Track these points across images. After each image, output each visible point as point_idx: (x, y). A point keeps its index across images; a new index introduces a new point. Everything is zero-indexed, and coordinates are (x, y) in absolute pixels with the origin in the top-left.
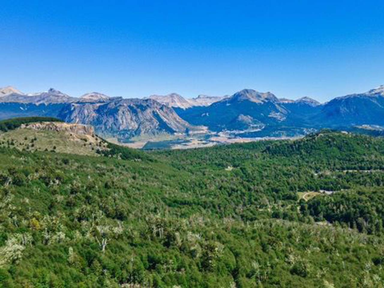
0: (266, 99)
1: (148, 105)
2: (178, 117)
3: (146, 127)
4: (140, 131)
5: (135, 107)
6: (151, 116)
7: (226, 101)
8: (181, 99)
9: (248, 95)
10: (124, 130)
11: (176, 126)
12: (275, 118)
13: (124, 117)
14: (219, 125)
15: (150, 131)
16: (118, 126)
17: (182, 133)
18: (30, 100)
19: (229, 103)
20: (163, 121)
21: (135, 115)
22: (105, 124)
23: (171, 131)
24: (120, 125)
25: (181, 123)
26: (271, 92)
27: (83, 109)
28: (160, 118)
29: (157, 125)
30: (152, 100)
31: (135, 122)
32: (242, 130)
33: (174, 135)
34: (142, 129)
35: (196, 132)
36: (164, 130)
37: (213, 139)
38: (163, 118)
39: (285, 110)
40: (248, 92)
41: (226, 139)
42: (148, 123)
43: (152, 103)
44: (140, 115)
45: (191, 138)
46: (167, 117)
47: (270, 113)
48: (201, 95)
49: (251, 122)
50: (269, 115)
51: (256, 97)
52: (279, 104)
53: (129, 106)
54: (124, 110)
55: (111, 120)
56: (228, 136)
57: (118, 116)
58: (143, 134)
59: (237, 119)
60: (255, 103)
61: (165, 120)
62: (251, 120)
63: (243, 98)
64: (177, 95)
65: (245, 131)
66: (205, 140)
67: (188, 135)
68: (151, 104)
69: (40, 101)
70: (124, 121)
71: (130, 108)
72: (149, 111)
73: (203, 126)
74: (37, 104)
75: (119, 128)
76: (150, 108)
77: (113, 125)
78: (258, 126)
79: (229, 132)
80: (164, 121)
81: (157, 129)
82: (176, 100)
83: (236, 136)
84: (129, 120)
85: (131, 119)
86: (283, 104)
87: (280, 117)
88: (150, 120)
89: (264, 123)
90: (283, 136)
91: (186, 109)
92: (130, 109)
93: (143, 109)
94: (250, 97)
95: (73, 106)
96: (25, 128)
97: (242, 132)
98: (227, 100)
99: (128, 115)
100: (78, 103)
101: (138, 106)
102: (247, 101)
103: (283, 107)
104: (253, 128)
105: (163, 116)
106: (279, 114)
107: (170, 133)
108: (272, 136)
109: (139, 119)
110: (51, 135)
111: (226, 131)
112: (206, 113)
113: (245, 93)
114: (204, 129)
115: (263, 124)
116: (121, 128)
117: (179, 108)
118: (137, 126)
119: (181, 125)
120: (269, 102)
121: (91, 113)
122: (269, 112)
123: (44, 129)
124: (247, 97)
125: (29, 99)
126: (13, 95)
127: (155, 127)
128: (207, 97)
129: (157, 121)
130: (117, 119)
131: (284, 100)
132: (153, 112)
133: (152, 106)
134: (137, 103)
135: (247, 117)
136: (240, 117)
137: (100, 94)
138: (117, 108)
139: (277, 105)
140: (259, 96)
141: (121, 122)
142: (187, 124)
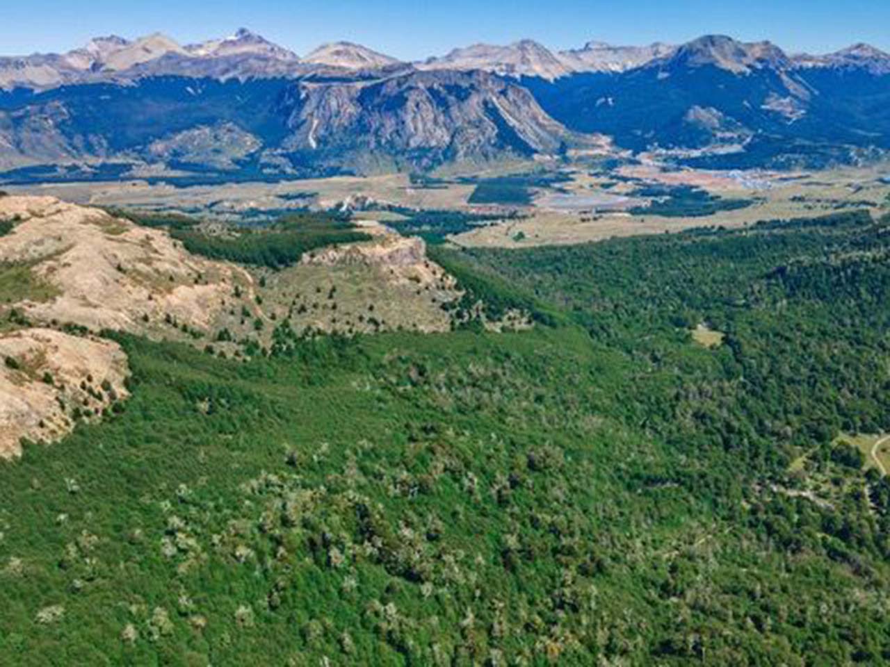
0: (760, 60)
1: (472, 86)
2: (542, 112)
3: (467, 139)
4: (455, 152)
5: (443, 92)
6: (481, 114)
7: (658, 67)
8: (544, 55)
9: (713, 51)
10: (419, 148)
11: (538, 136)
12: (778, 113)
13: (419, 117)
14: (639, 133)
15: (478, 149)
16: (405, 139)
17: (551, 156)
18: (205, 69)
19: (664, 71)
20: (507, 125)
21: (444, 112)
22: (376, 133)
23: (526, 151)
24: (411, 136)
25: (549, 128)
26: (774, 42)
27: (326, 96)
28: (501, 118)
29: (494, 134)
30: (481, 74)
31: (444, 129)
32: (695, 148)
33: (533, 160)
34: (460, 146)
35: (583, 153)
36: (510, 148)
37: (624, 171)
38: (507, 116)
39: (807, 89)
40: (713, 44)
41: (656, 174)
42: (475, 131)
43: (481, 79)
44: (455, 111)
45: (574, 169)
46: (517, 114)
47: (767, 100)
48: (593, 42)
49: (717, 126)
50: (763, 104)
51: (734, 54)
52: (790, 74)
53: (430, 89)
54: (418, 99)
55: (390, 124)
56: (660, 164)
57: (406, 113)
58: (462, 158)
59: (684, 118)
60: (730, 72)
61: (512, 122)
62: (719, 119)
63: (700, 60)
64: (535, 45)
65: (704, 149)
66: (604, 174)
67: (566, 160)
68: (479, 82)
69: (227, 71)
70: (420, 126)
71: (431, 93)
72: (475, 100)
73: (600, 135)
74: (223, 79)
75: (408, 144)
76: (478, 91)
77: (394, 135)
78: (735, 136)
79: (664, 151)
80: (511, 124)
81: (494, 145)
82: (532, 57)
83: (680, 163)
84: (430, 125)
85: (435, 122)
86: (801, 71)
87: (790, 109)
88: (478, 124)
89: (751, 128)
90: (798, 168)
91: (556, 80)
92: (431, 97)
93: (462, 94)
94: (719, 57)
95: (304, 88)
96: (310, 263)
97: (696, 153)
98: (661, 63)
99: (429, 111)
100: (312, 79)
101: (450, 89)
102: (712, 66)
103: (800, 79)
104: (723, 141)
105: (508, 111)
106: (788, 100)
107: (523, 155)
108: (769, 168)
109: (452, 121)
110: (357, 276)
111: (656, 149)
112: (606, 98)
113: (706, 46)
114: (603, 145)
115: (746, 131)
116: (413, 144)
117: (538, 78)
118: (447, 139)
119: (550, 133)
120: (766, 69)
121: (345, 106)
122: (764, 97)
123: (342, 261)
124: (710, 56)
125: (204, 65)
126: (169, 56)
127: (489, 140)
128: (609, 49)
129: (492, 124)
130: (403, 123)
131: (804, 57)
132: (485, 103)
133: (483, 87)
134: (447, 82)
135: (709, 111)
136: (691, 112)
137: (354, 46)
138: (401, 93)
139: (784, 78)
140: (740, 53)
141: (412, 130)
142: (562, 131)
